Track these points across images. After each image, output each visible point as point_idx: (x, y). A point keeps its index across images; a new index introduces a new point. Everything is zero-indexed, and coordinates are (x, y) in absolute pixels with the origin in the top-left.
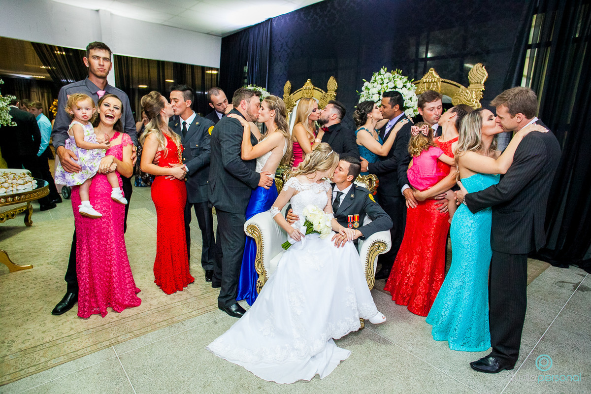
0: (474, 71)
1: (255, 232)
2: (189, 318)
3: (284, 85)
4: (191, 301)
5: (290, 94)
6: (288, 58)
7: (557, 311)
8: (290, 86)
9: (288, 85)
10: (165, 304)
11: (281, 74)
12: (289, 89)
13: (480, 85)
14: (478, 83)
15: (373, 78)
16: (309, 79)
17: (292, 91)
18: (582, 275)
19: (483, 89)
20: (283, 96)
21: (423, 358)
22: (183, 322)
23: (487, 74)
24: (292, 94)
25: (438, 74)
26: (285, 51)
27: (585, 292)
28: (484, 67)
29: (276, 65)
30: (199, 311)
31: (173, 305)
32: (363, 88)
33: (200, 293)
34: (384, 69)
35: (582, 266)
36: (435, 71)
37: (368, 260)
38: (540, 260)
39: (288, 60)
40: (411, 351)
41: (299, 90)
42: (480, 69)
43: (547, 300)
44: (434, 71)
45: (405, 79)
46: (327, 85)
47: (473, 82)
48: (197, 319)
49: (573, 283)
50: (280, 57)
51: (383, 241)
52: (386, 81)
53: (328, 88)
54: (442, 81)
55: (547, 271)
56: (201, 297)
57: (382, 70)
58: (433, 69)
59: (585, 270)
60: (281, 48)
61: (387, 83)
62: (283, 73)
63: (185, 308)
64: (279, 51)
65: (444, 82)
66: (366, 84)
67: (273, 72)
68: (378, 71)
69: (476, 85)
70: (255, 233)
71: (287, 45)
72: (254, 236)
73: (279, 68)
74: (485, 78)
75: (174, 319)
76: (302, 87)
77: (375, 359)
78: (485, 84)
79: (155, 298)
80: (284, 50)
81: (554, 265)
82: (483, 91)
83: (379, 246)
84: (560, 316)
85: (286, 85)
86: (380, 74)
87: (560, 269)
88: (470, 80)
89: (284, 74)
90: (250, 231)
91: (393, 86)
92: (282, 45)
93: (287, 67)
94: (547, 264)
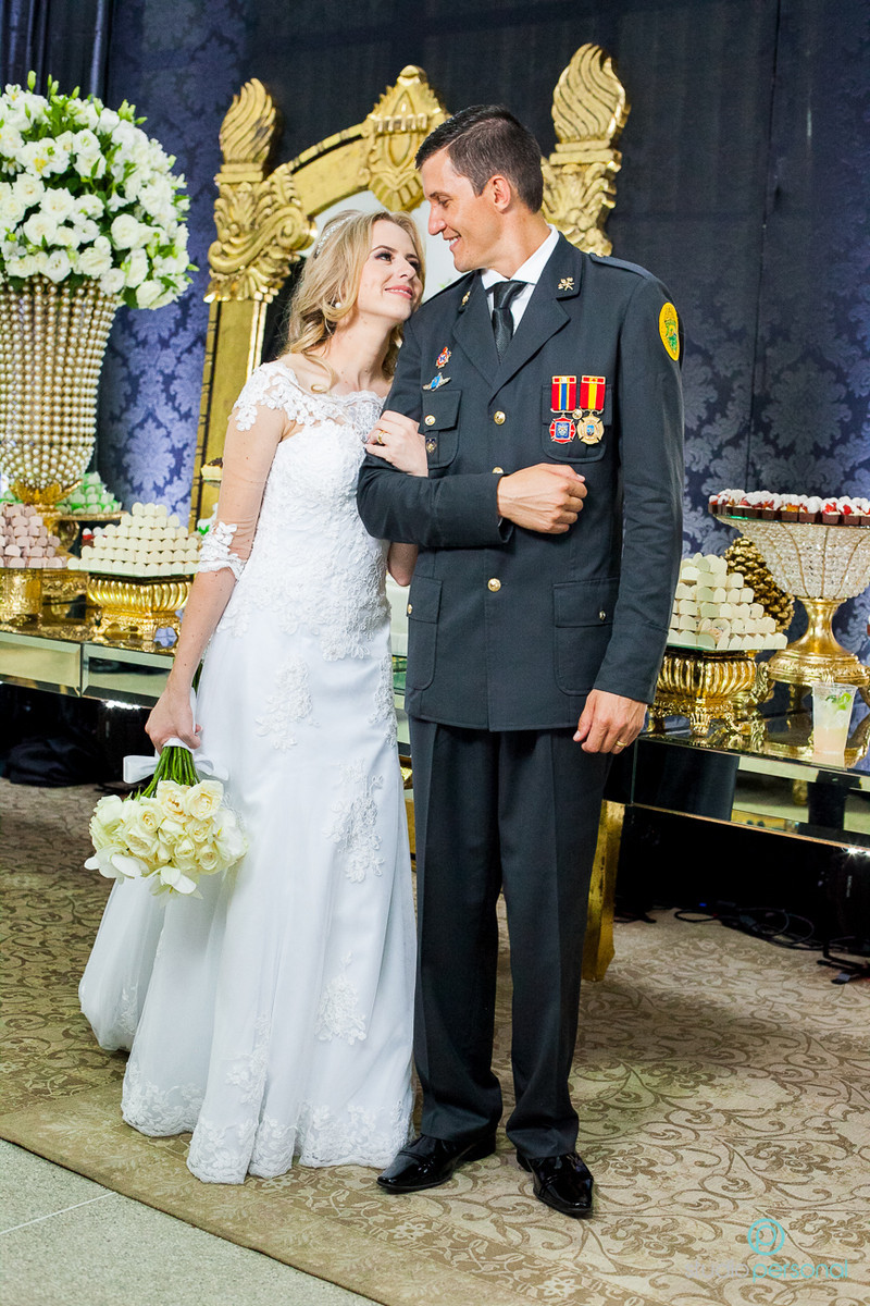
3: (224, 109)
5: (269, 168)
8: (271, 114)
9: (253, 107)
12: (260, 132)
16: (410, 69)
17: (283, 147)
20: (219, 180)
24: (284, 168)
41: (335, 139)
46: (551, 102)
53: (559, 123)
67: (138, 27)
76: (361, 119)
85: (235, 110)
89: (222, 40)
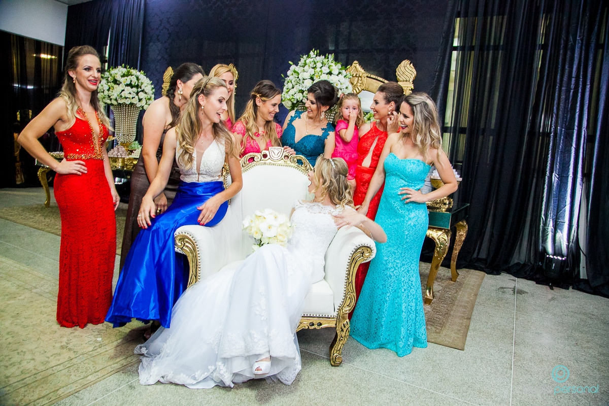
0: (401, 68)
1: (187, 244)
2: (85, 387)
4: (79, 361)
6: (169, 38)
7: (513, 315)
9: (169, 72)
10: (34, 372)
11: (159, 57)
13: (409, 83)
14: (406, 81)
15: (302, 60)
18: (513, 280)
19: (413, 87)
21: (421, 385)
22: (76, 394)
23: (415, 73)
25: (363, 69)
26: (166, 28)
27: (523, 295)
28: (412, 64)
29: (152, 46)
30: (99, 373)
31: (50, 372)
32: (289, 73)
33: (91, 348)
34: (314, 52)
35: (509, 271)
36: (360, 65)
37: (349, 271)
38: (475, 270)
39: (170, 41)
40: (405, 381)
42: (408, 66)
43: (500, 307)
44: (358, 65)
45: (339, 65)
47: (401, 79)
48: (100, 386)
49: (511, 288)
50: (158, 36)
51: (368, 246)
52: (319, 65)
54: (367, 77)
55: (485, 280)
56: (95, 353)
57: (312, 53)
58: (357, 62)
59: (513, 275)
60: (161, 25)
61: (321, 68)
62: (162, 57)
63: (73, 374)
64: (157, 29)
65: (370, 77)
66: (293, 67)
67: (148, 55)
68: (308, 53)
69: (405, 83)
70: (187, 247)
71: (168, 22)
72: (187, 251)
73: (155, 50)
74: (414, 76)
75: (60, 392)
77: (371, 397)
78: (413, 82)
79: (13, 364)
80: (164, 27)
81: (488, 273)
82: (412, 90)
83: (363, 252)
84: (517, 319)
85: (166, 73)
86: (308, 57)
87: (495, 276)
88: (398, 77)
89: (164, 58)
90: (180, 244)
91: (328, 71)
92: (161, 21)
93: (168, 50)
94: (482, 273)
